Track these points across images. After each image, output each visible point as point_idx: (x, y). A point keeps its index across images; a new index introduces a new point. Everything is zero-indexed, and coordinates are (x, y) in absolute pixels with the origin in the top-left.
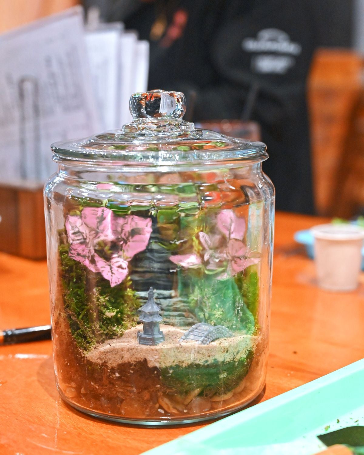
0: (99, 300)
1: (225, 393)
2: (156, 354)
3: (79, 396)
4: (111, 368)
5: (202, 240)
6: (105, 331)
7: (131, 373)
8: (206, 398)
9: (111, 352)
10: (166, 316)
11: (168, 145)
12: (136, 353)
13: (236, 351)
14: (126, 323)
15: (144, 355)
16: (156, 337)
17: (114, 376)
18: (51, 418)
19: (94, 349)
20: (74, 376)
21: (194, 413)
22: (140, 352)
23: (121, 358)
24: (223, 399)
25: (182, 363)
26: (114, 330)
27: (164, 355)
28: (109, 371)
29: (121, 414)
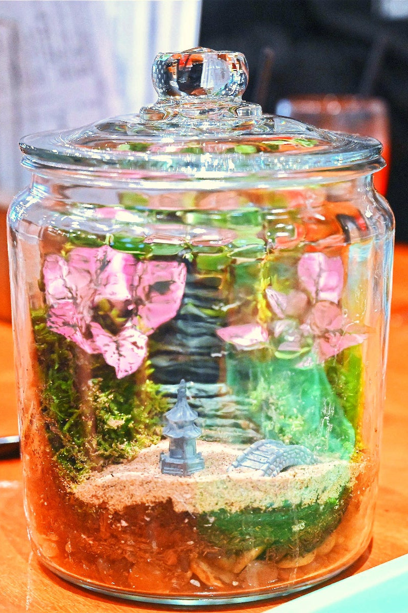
0: (98, 400)
1: (302, 555)
2: (187, 491)
3: (62, 554)
4: (113, 512)
5: (272, 302)
6: (106, 451)
7: (146, 520)
8: (270, 563)
9: (114, 486)
10: (209, 427)
11: (219, 143)
12: (154, 488)
13: (322, 488)
14: (142, 437)
15: (168, 492)
16: (189, 462)
17: (119, 525)
18: (17, 591)
19: (86, 481)
20: (54, 524)
21: (249, 587)
22: (161, 488)
23: (129, 497)
24: (297, 565)
25: (231, 507)
26: (122, 450)
27: (201, 493)
28: (110, 517)
29: (129, 586)
